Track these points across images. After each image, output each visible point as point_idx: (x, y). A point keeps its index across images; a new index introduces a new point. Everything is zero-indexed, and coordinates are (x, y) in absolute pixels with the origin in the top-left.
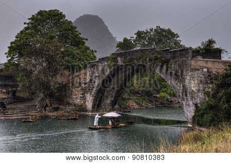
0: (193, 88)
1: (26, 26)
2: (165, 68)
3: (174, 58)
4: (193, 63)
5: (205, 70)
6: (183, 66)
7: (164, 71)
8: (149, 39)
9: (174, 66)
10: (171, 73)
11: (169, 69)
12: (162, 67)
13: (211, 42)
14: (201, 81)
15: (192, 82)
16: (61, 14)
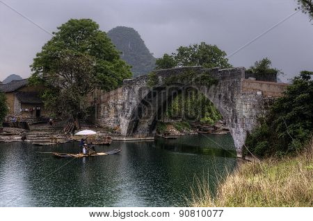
0: (244, 114)
1: (55, 36)
3: (223, 78)
4: (245, 85)
5: (259, 93)
6: (233, 88)
8: (192, 56)
9: (223, 88)
10: (220, 96)
11: (218, 92)
12: (209, 88)
13: (265, 62)
14: (254, 106)
15: (244, 106)
16: (94, 24)
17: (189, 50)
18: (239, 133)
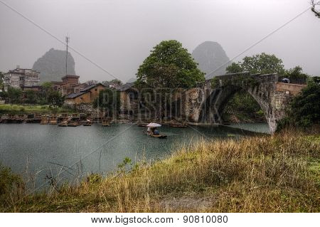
0: (277, 108)
1: (152, 53)
2: (255, 90)
3: (263, 82)
4: (278, 86)
5: (287, 92)
6: (269, 88)
7: (255, 92)
9: (263, 89)
10: (261, 94)
11: (259, 91)
12: (253, 88)
13: (298, 69)
14: (284, 102)
15: (277, 102)
16: (179, 43)
17: (252, 59)
18: (273, 121)
